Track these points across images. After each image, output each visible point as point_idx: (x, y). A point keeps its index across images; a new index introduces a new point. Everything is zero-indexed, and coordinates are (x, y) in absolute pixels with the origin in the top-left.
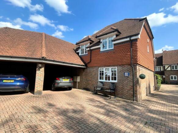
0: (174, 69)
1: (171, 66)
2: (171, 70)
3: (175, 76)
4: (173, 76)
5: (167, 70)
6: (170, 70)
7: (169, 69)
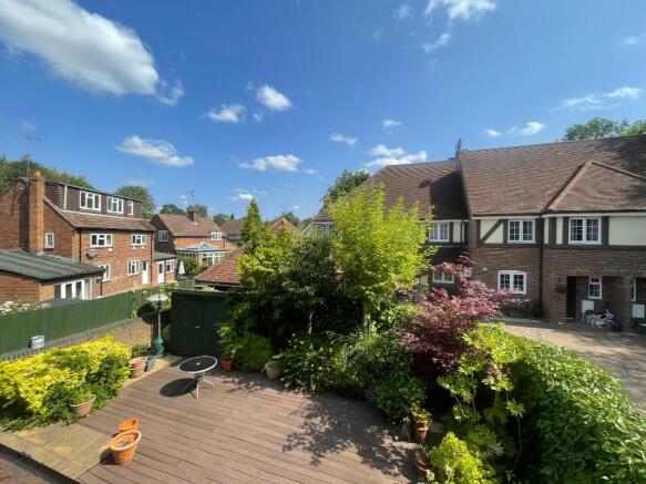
0: (517, 238)
1: (505, 221)
2: (505, 246)
3: (518, 273)
4: (512, 273)
5: (488, 241)
6: (501, 241)
7: (497, 237)
